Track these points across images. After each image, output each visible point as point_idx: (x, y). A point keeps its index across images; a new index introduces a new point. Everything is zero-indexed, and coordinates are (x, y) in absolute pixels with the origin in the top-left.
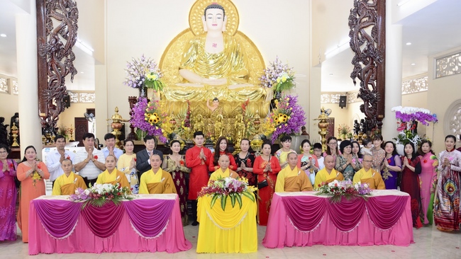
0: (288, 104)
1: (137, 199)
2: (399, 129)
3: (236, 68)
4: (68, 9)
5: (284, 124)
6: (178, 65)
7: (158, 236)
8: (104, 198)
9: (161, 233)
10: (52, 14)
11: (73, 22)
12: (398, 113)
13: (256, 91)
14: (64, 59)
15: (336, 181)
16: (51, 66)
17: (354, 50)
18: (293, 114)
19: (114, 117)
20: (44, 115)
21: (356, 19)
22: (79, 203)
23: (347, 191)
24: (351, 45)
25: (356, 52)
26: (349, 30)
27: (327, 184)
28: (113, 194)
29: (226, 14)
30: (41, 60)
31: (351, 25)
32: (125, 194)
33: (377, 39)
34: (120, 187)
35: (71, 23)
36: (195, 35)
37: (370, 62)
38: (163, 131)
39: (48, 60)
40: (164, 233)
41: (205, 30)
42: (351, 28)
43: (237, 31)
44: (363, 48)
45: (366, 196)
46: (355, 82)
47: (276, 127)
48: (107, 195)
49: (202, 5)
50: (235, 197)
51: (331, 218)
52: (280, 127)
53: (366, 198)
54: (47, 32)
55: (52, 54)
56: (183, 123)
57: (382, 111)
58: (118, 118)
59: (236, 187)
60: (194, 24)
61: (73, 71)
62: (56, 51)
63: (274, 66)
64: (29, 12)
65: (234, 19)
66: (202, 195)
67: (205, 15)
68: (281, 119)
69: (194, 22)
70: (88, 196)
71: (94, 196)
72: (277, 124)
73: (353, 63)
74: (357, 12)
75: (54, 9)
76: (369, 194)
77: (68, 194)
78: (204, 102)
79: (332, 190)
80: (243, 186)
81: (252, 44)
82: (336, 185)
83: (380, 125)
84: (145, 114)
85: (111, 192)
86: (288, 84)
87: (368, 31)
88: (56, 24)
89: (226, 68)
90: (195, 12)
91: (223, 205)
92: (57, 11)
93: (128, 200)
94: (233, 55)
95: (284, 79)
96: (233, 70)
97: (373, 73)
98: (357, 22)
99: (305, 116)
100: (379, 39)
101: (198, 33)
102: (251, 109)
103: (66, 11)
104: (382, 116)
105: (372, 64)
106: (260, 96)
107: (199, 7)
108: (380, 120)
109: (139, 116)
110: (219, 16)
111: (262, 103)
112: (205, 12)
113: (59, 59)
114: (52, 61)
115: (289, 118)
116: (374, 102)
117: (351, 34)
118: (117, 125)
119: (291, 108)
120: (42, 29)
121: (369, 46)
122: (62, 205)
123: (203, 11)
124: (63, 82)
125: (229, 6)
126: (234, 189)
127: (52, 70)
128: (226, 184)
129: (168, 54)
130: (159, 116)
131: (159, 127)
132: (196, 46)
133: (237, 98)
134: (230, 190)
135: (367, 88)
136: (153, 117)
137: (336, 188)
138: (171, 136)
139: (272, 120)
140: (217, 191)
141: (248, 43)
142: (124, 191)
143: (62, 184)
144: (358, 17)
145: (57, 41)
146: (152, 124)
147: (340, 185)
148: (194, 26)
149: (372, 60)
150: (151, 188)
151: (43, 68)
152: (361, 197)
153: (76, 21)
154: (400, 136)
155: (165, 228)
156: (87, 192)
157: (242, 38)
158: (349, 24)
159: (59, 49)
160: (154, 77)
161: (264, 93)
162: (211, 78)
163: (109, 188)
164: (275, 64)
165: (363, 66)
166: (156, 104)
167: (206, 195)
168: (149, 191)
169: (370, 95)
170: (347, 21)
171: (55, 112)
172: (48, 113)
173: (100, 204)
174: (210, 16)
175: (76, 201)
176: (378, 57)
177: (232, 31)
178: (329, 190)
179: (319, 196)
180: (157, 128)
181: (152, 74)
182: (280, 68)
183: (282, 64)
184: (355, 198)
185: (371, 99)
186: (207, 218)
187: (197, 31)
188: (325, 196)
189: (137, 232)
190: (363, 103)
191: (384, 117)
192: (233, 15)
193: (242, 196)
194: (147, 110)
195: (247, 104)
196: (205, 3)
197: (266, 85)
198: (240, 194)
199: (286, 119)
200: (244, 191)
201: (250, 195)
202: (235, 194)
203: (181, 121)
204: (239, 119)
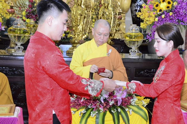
5: (166, 13)
47: (156, 16)
50: (118, 113)
52: (163, 16)
56: (24, 13)
68: (163, 6)
72: (159, 13)
115: (175, 4)
126: (116, 102)
134: (111, 103)
198: (127, 110)
199: (170, 6)
200: (133, 103)
201: (141, 110)
202: (119, 110)
203: (22, 11)
204: (106, 4)
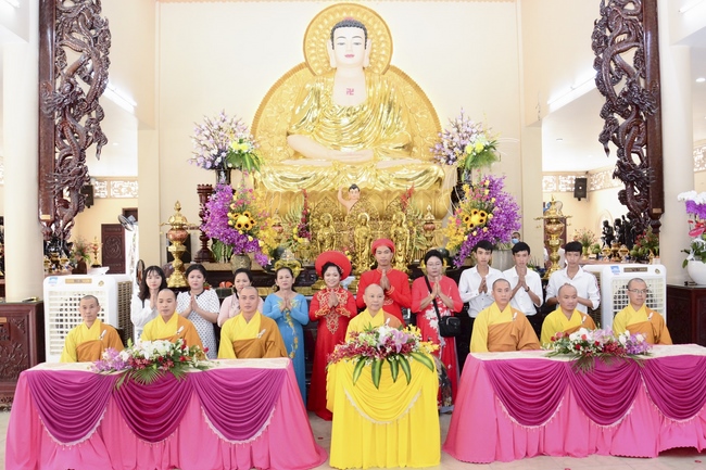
0: (487, 192)
1: (215, 367)
2: (694, 234)
3: (389, 130)
4: (93, 32)
5: (481, 227)
6: (285, 127)
7: (253, 438)
8: (155, 367)
9: (259, 433)
10: (65, 42)
11: (102, 54)
12: (690, 205)
13: (426, 172)
14: (85, 118)
15: (583, 331)
16: (62, 131)
17: (603, 93)
18: (496, 209)
19: (172, 220)
20: (48, 217)
21: (606, 37)
22: (109, 377)
23: (605, 349)
24: (598, 84)
25: (608, 96)
26: (592, 56)
27: (567, 335)
28: (172, 360)
29: (370, 36)
30: (44, 119)
31: (596, 47)
32: (195, 359)
33: (644, 71)
34: (184, 347)
35: (98, 55)
36: (314, 74)
37: (634, 113)
38: (261, 243)
39: (57, 121)
40: (265, 433)
41: (333, 65)
42: (597, 53)
43: (389, 67)
44: (620, 88)
45: (641, 357)
46: (607, 150)
47: (466, 234)
48: (160, 361)
49: (326, 22)
50: (398, 362)
51: (577, 399)
52: (475, 233)
53: (641, 360)
54: (56, 71)
55: (64, 109)
56: (295, 230)
57: (660, 203)
58: (179, 221)
59: (398, 343)
60: (312, 55)
61: (101, 139)
62: (71, 105)
63: (457, 126)
64: (26, 37)
65: (383, 45)
66: (336, 360)
67: (332, 38)
68: (475, 219)
69: (313, 52)
70: (126, 364)
71: (137, 363)
72: (469, 229)
73: (603, 115)
74: (607, 25)
75: (70, 33)
76: (647, 354)
77: (89, 360)
78: (334, 192)
79: (577, 347)
80: (412, 342)
81: (417, 88)
82: (584, 336)
83: (657, 227)
84: (229, 214)
85: (168, 356)
86: (486, 155)
87: (628, 58)
88: (72, 58)
89: (371, 131)
90: (314, 35)
91: (376, 378)
92: (74, 35)
93: (199, 371)
94: (383, 109)
95: (479, 148)
96: (383, 135)
97: (639, 132)
98: (606, 43)
99: (518, 212)
100: (648, 72)
101: (320, 71)
102: (418, 203)
103: (90, 34)
104: (659, 211)
105: (638, 116)
106: (433, 180)
107: (321, 27)
108: (656, 217)
109: (217, 217)
110: (357, 40)
111: (437, 192)
112: (332, 34)
113: (77, 118)
114: (64, 122)
115: (490, 216)
116: (644, 185)
117: (598, 64)
118: (179, 234)
119: (494, 200)
120: (47, 67)
121: (630, 85)
122: (78, 381)
123: (329, 32)
124: (82, 158)
125: (374, 23)
126: (395, 348)
127: (63, 137)
128: (380, 339)
129: (267, 109)
130: (254, 218)
131: (255, 237)
132: (317, 94)
133: (392, 186)
134: (388, 350)
135: (631, 160)
136: (243, 220)
137: (585, 344)
138: (276, 254)
139: (459, 221)
140: (364, 353)
141: (409, 86)
142: (191, 354)
143: (79, 342)
144: (608, 33)
145: (72, 87)
146: (241, 232)
147: (591, 337)
148: (314, 58)
149: (638, 108)
150: (239, 350)
151: (48, 135)
152: (632, 360)
153: (107, 52)
154: (695, 246)
155: (268, 423)
156: (125, 355)
157: (398, 79)
158: (594, 47)
159: (76, 102)
160: (245, 148)
161: (441, 174)
162: (344, 150)
163: (164, 348)
164: (459, 122)
165: (621, 121)
166: (249, 195)
167: (344, 360)
168: (237, 356)
169: (637, 172)
170: (590, 42)
171: (67, 213)
172: (56, 215)
173: (148, 378)
174: (342, 40)
175: (104, 373)
176: (648, 105)
177: (380, 65)
178: (571, 347)
179: (553, 359)
180: (250, 238)
181: (241, 142)
182: (469, 130)
183: (472, 123)
184: (621, 363)
185: (637, 180)
186: (347, 402)
187: (318, 68)
188: (565, 359)
189: (216, 431)
190: (623, 186)
191: (663, 211)
192: (382, 39)
193: (411, 360)
194: (232, 206)
195: (410, 194)
196: (331, 18)
197: (443, 161)
198: (406, 357)
199: (484, 218)
200: (414, 350)
201: (426, 357)
202: (397, 357)
203: (293, 227)
204: (399, 221)
